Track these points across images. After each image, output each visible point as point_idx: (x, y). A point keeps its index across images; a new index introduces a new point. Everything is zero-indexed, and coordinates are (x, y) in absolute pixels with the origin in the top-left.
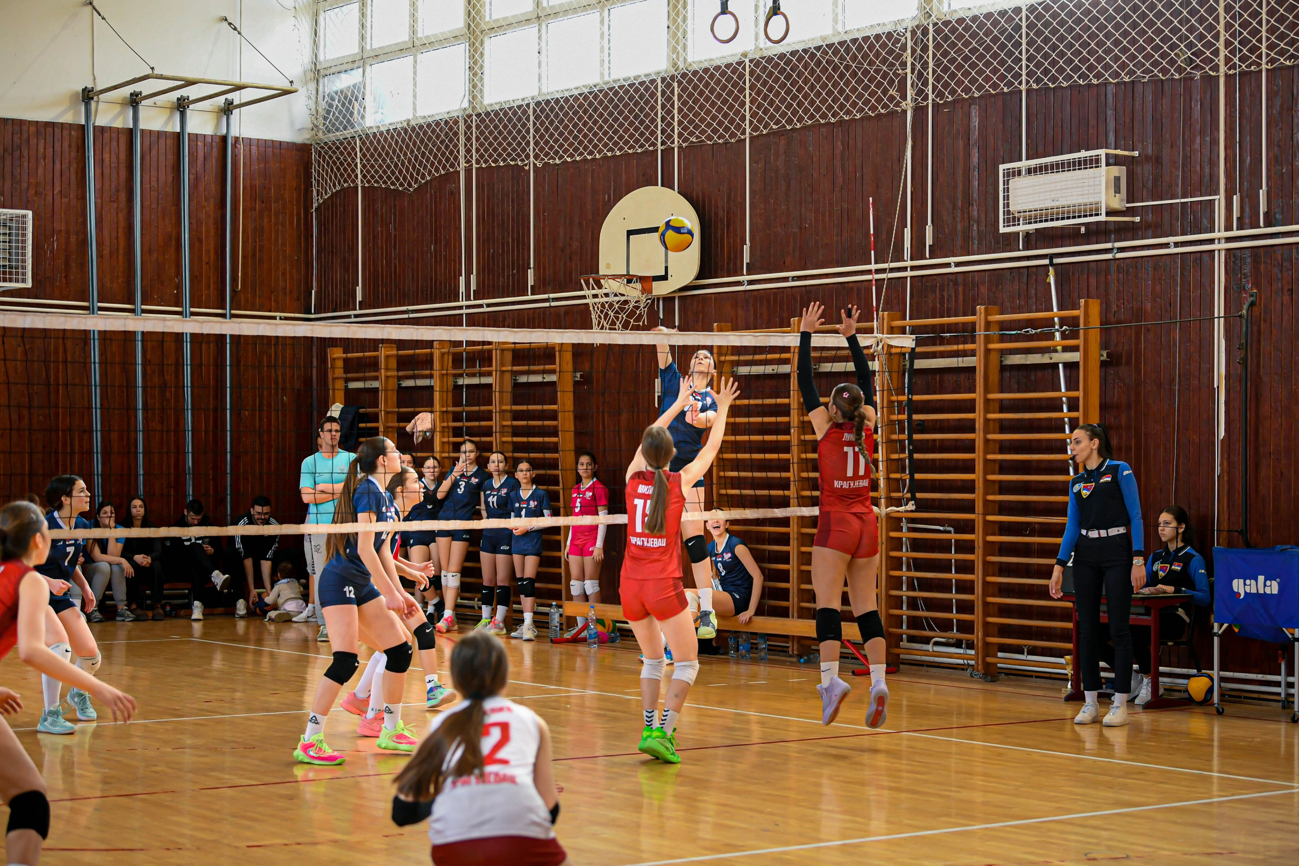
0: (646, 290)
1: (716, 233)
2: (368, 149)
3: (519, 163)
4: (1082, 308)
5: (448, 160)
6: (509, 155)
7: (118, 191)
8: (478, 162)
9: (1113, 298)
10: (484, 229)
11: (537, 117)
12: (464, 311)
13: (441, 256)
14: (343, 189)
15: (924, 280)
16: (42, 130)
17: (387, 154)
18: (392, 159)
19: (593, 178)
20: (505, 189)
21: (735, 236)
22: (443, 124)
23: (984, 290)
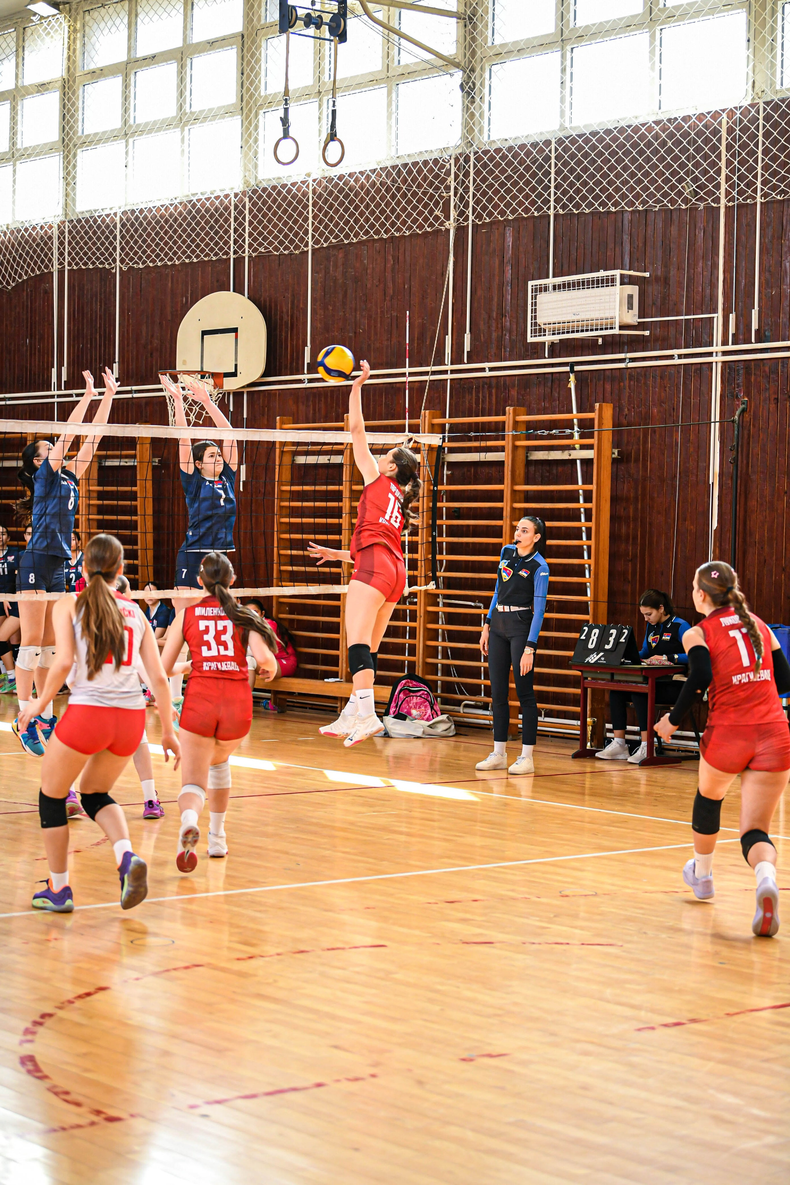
0: (218, 385)
1: (281, 335)
3: (107, 266)
4: (597, 412)
5: (42, 261)
6: (98, 259)
8: (70, 264)
9: (625, 402)
10: (74, 325)
11: (123, 225)
12: (56, 400)
13: (35, 349)
15: (462, 382)
19: (172, 283)
20: (94, 290)
21: (298, 339)
22: (38, 228)
23: (514, 393)
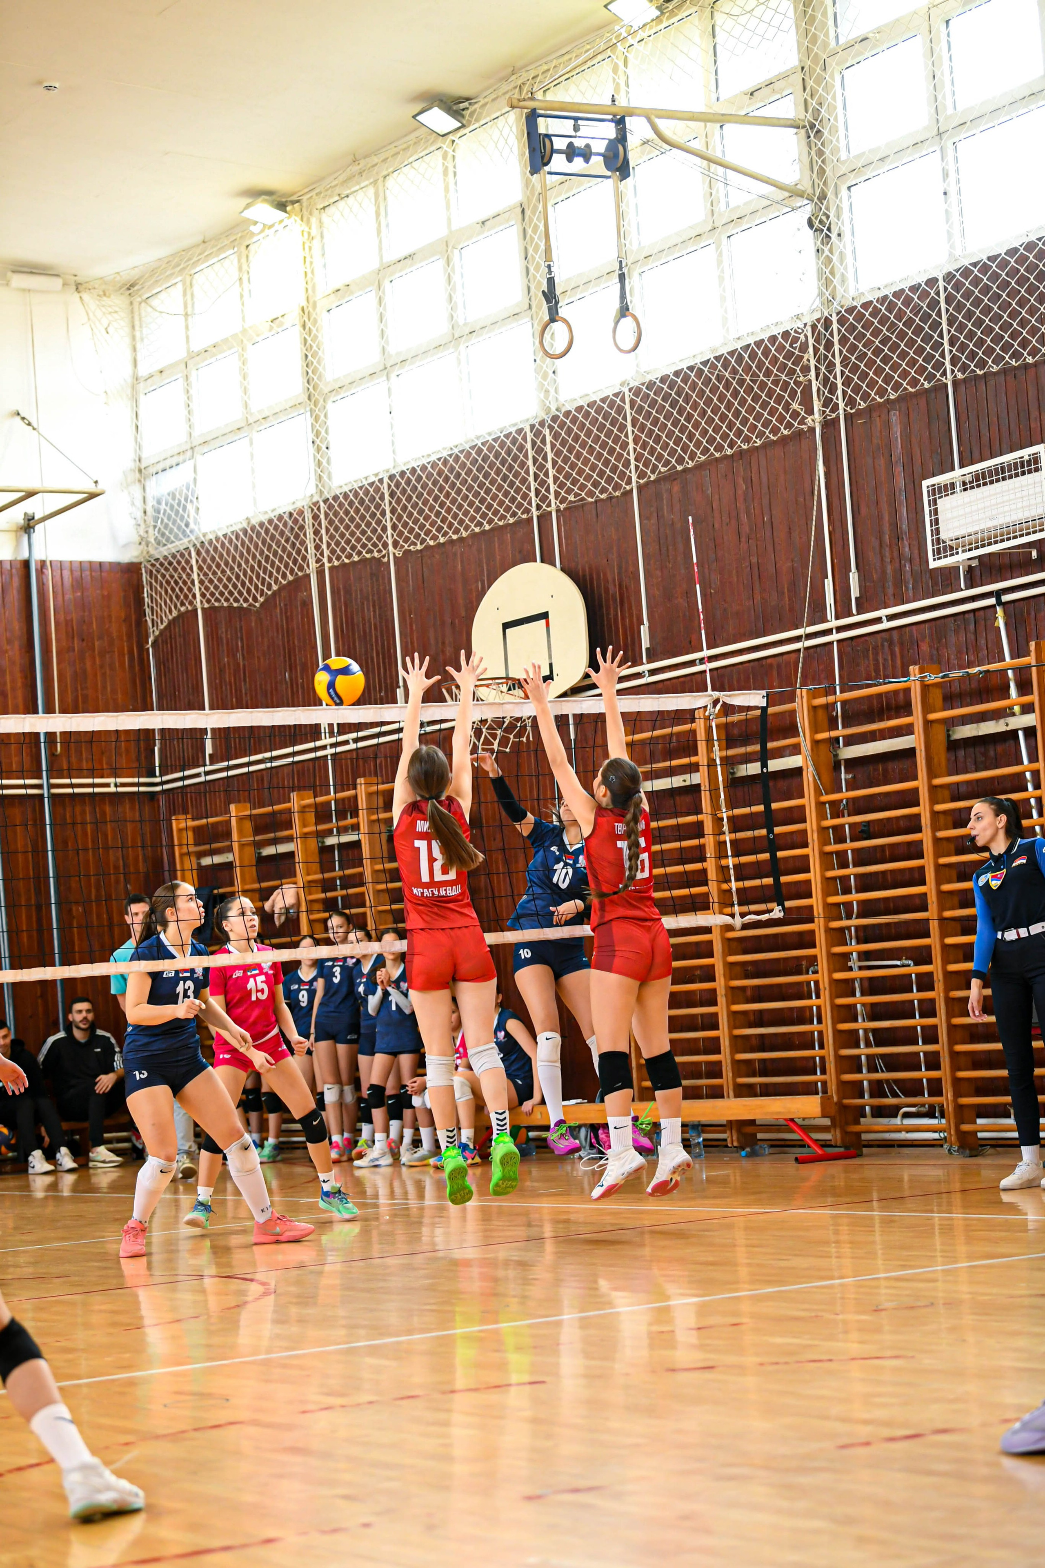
1: (608, 614)
2: (204, 561)
3: (376, 554)
4: (1033, 654)
5: (295, 562)
6: (364, 546)
8: (330, 560)
10: (344, 645)
11: (392, 494)
12: (329, 751)
13: (297, 684)
14: (181, 615)
15: (854, 643)
17: (227, 564)
18: (232, 569)
19: (462, 562)
20: (364, 590)
21: (631, 615)
22: (286, 517)
23: (925, 647)
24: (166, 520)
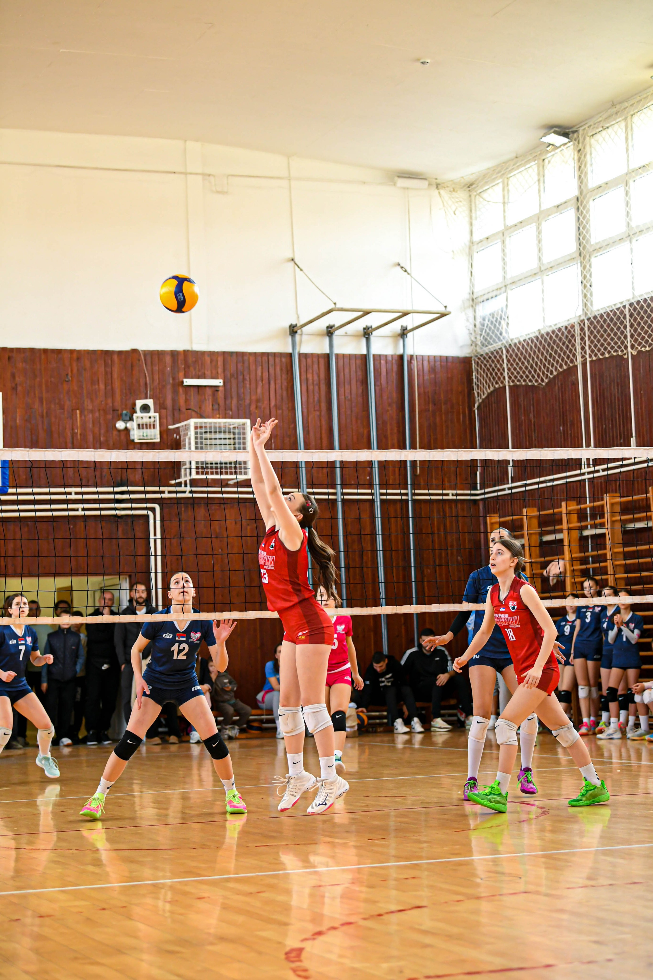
2: (511, 356)
3: (620, 353)
5: (568, 357)
6: (612, 348)
7: (319, 401)
8: (590, 356)
10: (598, 410)
11: (631, 315)
12: (587, 477)
13: (567, 434)
14: (496, 390)
16: (259, 359)
17: (525, 358)
18: (528, 361)
20: (612, 375)
24: (488, 331)
